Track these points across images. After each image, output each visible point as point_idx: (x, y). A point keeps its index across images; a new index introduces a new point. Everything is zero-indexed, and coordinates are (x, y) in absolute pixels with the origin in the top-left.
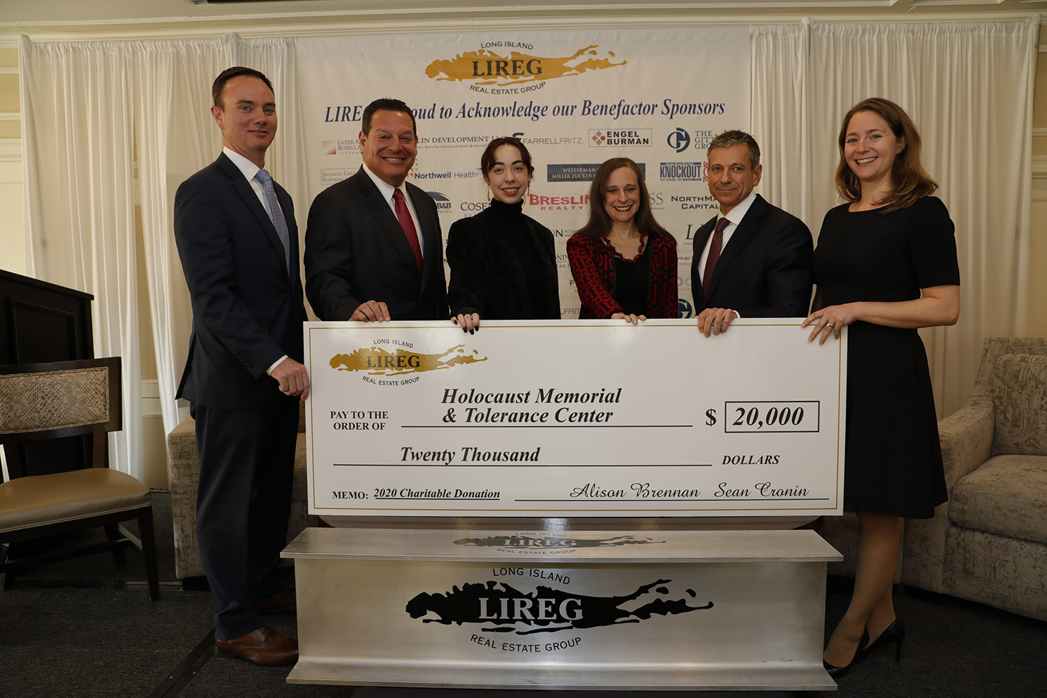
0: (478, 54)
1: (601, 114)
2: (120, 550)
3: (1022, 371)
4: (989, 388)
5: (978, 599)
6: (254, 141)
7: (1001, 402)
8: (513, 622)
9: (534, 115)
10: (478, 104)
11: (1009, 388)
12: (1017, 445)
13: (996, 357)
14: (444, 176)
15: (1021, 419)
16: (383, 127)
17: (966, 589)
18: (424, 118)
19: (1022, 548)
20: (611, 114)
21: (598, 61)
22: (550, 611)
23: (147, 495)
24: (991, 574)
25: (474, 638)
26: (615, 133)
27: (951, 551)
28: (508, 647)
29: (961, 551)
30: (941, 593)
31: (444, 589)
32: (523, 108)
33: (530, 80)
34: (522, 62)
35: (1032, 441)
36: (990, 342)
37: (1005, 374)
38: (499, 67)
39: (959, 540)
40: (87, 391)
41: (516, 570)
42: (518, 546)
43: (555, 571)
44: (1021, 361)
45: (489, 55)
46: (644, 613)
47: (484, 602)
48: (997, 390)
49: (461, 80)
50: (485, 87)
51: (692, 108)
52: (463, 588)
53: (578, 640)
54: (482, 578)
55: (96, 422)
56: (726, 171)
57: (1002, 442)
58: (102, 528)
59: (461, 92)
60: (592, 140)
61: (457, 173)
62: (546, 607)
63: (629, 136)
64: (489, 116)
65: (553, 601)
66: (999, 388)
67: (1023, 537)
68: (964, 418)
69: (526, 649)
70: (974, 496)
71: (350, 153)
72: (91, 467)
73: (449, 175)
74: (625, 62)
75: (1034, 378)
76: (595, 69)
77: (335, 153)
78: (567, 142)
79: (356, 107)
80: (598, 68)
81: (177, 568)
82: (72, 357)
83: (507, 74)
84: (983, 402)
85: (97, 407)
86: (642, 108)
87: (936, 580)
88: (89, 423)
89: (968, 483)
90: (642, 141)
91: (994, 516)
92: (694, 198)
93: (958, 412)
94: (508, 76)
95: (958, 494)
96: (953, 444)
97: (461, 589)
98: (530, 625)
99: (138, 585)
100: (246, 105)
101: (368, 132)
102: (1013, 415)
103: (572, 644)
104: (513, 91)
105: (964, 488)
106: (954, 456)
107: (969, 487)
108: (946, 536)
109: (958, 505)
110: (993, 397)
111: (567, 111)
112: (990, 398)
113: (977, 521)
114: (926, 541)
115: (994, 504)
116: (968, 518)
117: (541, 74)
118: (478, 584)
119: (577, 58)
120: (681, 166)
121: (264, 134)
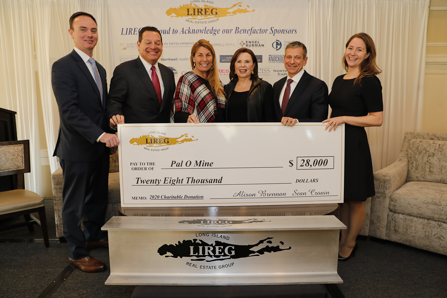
0: (189, 5)
1: (243, 33)
2: (31, 226)
3: (420, 146)
4: (406, 153)
5: (400, 242)
6: (87, 45)
7: (411, 159)
8: (205, 256)
9: (214, 33)
10: (189, 28)
11: (415, 153)
12: (417, 177)
13: (409, 140)
14: (174, 60)
15: (419, 167)
16: (147, 39)
17: (395, 238)
18: (165, 34)
19: (418, 221)
20: (248, 33)
21: (242, 10)
22: (221, 251)
23: (42, 201)
24: (405, 232)
25: (187, 263)
26: (249, 42)
27: (389, 222)
28: (202, 267)
29: (394, 222)
30: (385, 239)
31: (174, 243)
32: (209, 30)
33: (212, 18)
34: (209, 9)
35: (423, 176)
36: (407, 134)
37: (413, 147)
38: (199, 11)
39: (393, 217)
40: (14, 155)
41: (206, 234)
42: (207, 224)
43: (223, 235)
44: (420, 142)
45: (194, 6)
46: (261, 252)
47: (192, 248)
48: (410, 154)
49: (182, 17)
50: (192, 20)
51: (283, 31)
53: (233, 264)
54: (191, 238)
55: (18, 169)
56: (293, 59)
57: (411, 176)
58: (23, 216)
59: (182, 22)
60: (239, 45)
61: (180, 59)
62: (219, 250)
63: (255, 43)
64: (194, 33)
65: (222, 247)
66: (410, 153)
67: (419, 216)
68: (396, 166)
69: (210, 268)
70: (399, 199)
71: (132, 49)
72: (16, 189)
73: (176, 59)
74: (254, 10)
75: (425, 149)
77: (126, 49)
78: (228, 45)
79: (135, 29)
80: (242, 13)
81: (57, 233)
82: (7, 140)
83: (202, 14)
84: (403, 159)
85: (19, 162)
86: (261, 31)
87: (383, 234)
88: (15, 169)
89: (397, 194)
90: (261, 45)
91: (407, 207)
92: (283, 70)
93: (393, 163)
94: (203, 16)
95: (393, 198)
96: (391, 177)
97: (182, 243)
98: (212, 257)
99: (39, 240)
100: (83, 29)
101: (141, 41)
102: (416, 165)
103: (230, 265)
104: (205, 22)
105: (396, 196)
106: (392, 183)
107: (397, 195)
108: (388, 216)
109: (393, 203)
110: (408, 157)
111: (228, 31)
112: (407, 158)
113: (400, 209)
114: (379, 218)
115: (408, 202)
116: (397, 208)
117: (217, 15)
118: (189, 240)
119: (233, 8)
120: (278, 56)
121: (92, 42)
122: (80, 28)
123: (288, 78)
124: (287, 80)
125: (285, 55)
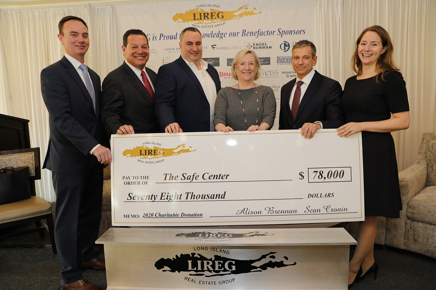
0: (196, 10)
1: (250, 36)
2: (42, 232)
4: (425, 155)
5: (420, 252)
6: (78, 51)
7: (430, 162)
8: (204, 271)
9: (221, 37)
11: (434, 156)
13: (428, 142)
17: (414, 248)
20: (255, 36)
21: (249, 12)
22: (221, 266)
23: (50, 208)
24: (426, 241)
25: (186, 278)
26: (256, 44)
27: (407, 230)
28: (201, 283)
29: (412, 230)
30: (403, 249)
31: (172, 257)
32: (216, 34)
33: (218, 21)
34: (215, 13)
36: (425, 135)
37: (432, 149)
38: (206, 16)
39: (411, 226)
40: (25, 163)
41: (204, 249)
42: (205, 237)
45: (200, 11)
46: (264, 267)
47: (190, 262)
48: (429, 157)
49: (188, 22)
50: (199, 25)
51: (291, 32)
52: (180, 256)
54: (189, 252)
56: (301, 59)
57: (431, 180)
60: (246, 47)
62: (218, 264)
63: (263, 45)
65: (222, 262)
66: (429, 156)
68: (414, 170)
69: (210, 283)
70: (418, 206)
74: (261, 12)
76: (247, 15)
80: (249, 15)
82: (20, 147)
83: (208, 18)
84: (422, 162)
86: (269, 32)
87: (400, 243)
89: (416, 200)
90: (269, 47)
91: (428, 215)
92: (292, 72)
93: (411, 167)
94: (209, 20)
95: (411, 205)
96: (409, 182)
97: (179, 257)
98: (212, 272)
99: (48, 246)
100: (74, 34)
103: (231, 281)
104: (211, 26)
105: (414, 202)
106: (410, 188)
107: (416, 202)
108: (406, 224)
109: (410, 210)
110: (427, 160)
111: (235, 35)
112: (425, 160)
113: (420, 217)
114: (396, 226)
115: (428, 210)
116: (415, 216)
117: (223, 19)
118: (187, 254)
119: (239, 11)
120: (286, 58)
121: (83, 47)
122: (71, 33)
123: (298, 80)
124: (297, 82)
125: (293, 56)
